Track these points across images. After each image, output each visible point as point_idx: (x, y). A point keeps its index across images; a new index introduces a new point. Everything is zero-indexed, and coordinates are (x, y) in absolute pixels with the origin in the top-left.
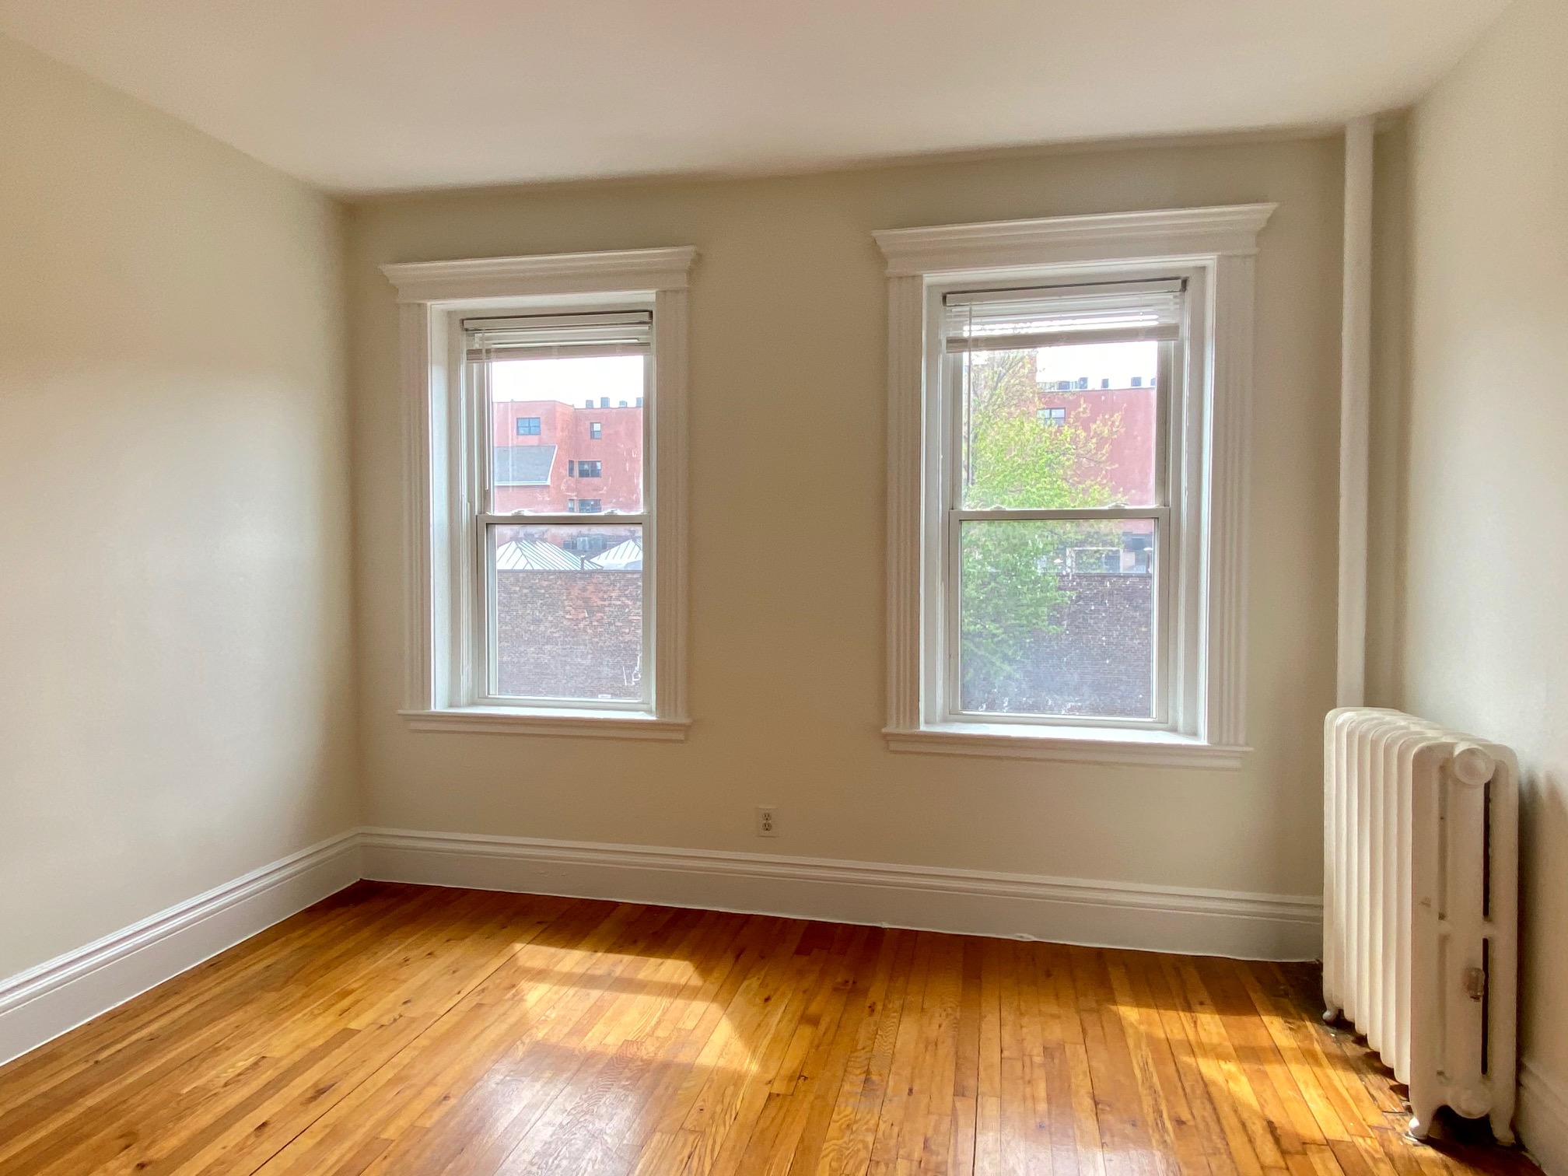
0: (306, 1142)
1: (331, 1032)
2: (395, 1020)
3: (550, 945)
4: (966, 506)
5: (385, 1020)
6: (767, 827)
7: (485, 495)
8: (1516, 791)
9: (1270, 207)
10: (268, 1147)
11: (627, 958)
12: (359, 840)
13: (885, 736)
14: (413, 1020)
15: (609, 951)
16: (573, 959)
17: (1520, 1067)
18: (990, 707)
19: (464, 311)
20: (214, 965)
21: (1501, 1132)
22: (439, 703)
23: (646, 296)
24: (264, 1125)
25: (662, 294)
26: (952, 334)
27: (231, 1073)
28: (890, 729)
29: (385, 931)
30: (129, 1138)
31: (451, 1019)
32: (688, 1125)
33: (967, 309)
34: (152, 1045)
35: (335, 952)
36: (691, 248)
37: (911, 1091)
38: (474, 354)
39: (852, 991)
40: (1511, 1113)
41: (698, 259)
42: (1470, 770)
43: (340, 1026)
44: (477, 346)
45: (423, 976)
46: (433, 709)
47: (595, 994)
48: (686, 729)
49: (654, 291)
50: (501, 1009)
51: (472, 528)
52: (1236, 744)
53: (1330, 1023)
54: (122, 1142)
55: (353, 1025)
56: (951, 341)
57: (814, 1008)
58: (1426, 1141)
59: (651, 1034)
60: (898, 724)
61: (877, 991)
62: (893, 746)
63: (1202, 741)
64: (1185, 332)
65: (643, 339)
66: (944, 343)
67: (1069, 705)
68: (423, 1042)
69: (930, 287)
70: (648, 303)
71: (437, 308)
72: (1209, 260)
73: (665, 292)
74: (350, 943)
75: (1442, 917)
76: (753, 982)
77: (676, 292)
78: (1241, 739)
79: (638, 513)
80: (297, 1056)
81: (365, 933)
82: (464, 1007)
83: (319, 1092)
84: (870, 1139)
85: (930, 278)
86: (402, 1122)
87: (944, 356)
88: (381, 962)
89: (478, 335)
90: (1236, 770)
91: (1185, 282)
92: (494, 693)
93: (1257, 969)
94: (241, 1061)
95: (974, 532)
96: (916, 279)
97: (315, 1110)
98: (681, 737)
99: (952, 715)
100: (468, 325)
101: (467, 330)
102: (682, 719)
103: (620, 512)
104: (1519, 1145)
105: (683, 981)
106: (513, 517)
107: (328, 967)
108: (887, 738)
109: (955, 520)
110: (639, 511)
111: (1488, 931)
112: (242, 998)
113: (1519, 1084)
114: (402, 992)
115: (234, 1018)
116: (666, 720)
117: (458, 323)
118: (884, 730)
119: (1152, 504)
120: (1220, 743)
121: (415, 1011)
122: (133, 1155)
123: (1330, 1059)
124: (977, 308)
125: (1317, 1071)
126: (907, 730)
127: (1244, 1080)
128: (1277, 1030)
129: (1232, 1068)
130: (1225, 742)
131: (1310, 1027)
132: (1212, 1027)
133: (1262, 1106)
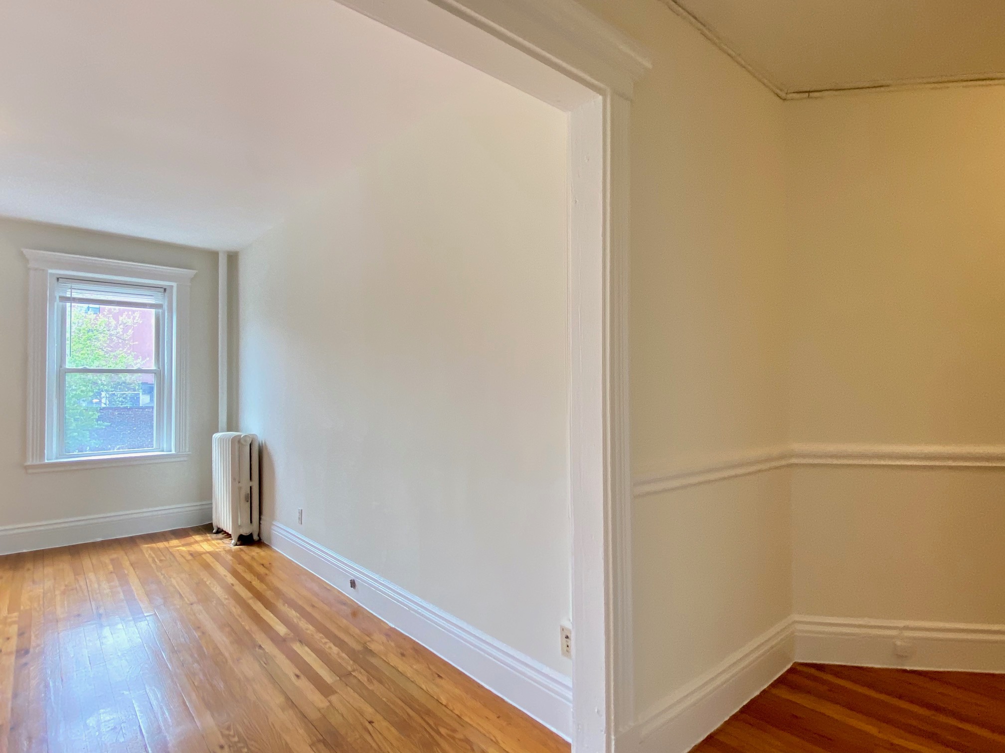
4: (68, 366)
8: (258, 445)
17: (260, 519)
18: (80, 451)
21: (256, 537)
26: (61, 295)
28: (29, 463)
33: (70, 285)
37: (55, 580)
39: (16, 568)
40: (258, 530)
42: (245, 441)
52: (185, 452)
53: (215, 533)
56: (60, 297)
58: (236, 545)
60: (34, 460)
61: (28, 566)
62: (30, 471)
63: (173, 452)
64: (165, 307)
66: (58, 298)
67: (118, 447)
69: (50, 274)
72: (174, 284)
75: (239, 482)
78: (187, 450)
85: (50, 271)
87: (57, 304)
90: (185, 461)
91: (165, 290)
93: (192, 528)
95: (69, 378)
96: (43, 270)
99: (60, 455)
104: (260, 539)
108: (26, 468)
109: (62, 373)
111: (251, 484)
113: (260, 523)
118: (25, 464)
119: (152, 367)
120: (179, 452)
123: (213, 539)
124: (74, 286)
125: (209, 542)
126: (38, 463)
127: (184, 549)
128: (198, 538)
129: (181, 548)
130: (181, 451)
131: (208, 535)
132: (175, 542)
133: (189, 551)
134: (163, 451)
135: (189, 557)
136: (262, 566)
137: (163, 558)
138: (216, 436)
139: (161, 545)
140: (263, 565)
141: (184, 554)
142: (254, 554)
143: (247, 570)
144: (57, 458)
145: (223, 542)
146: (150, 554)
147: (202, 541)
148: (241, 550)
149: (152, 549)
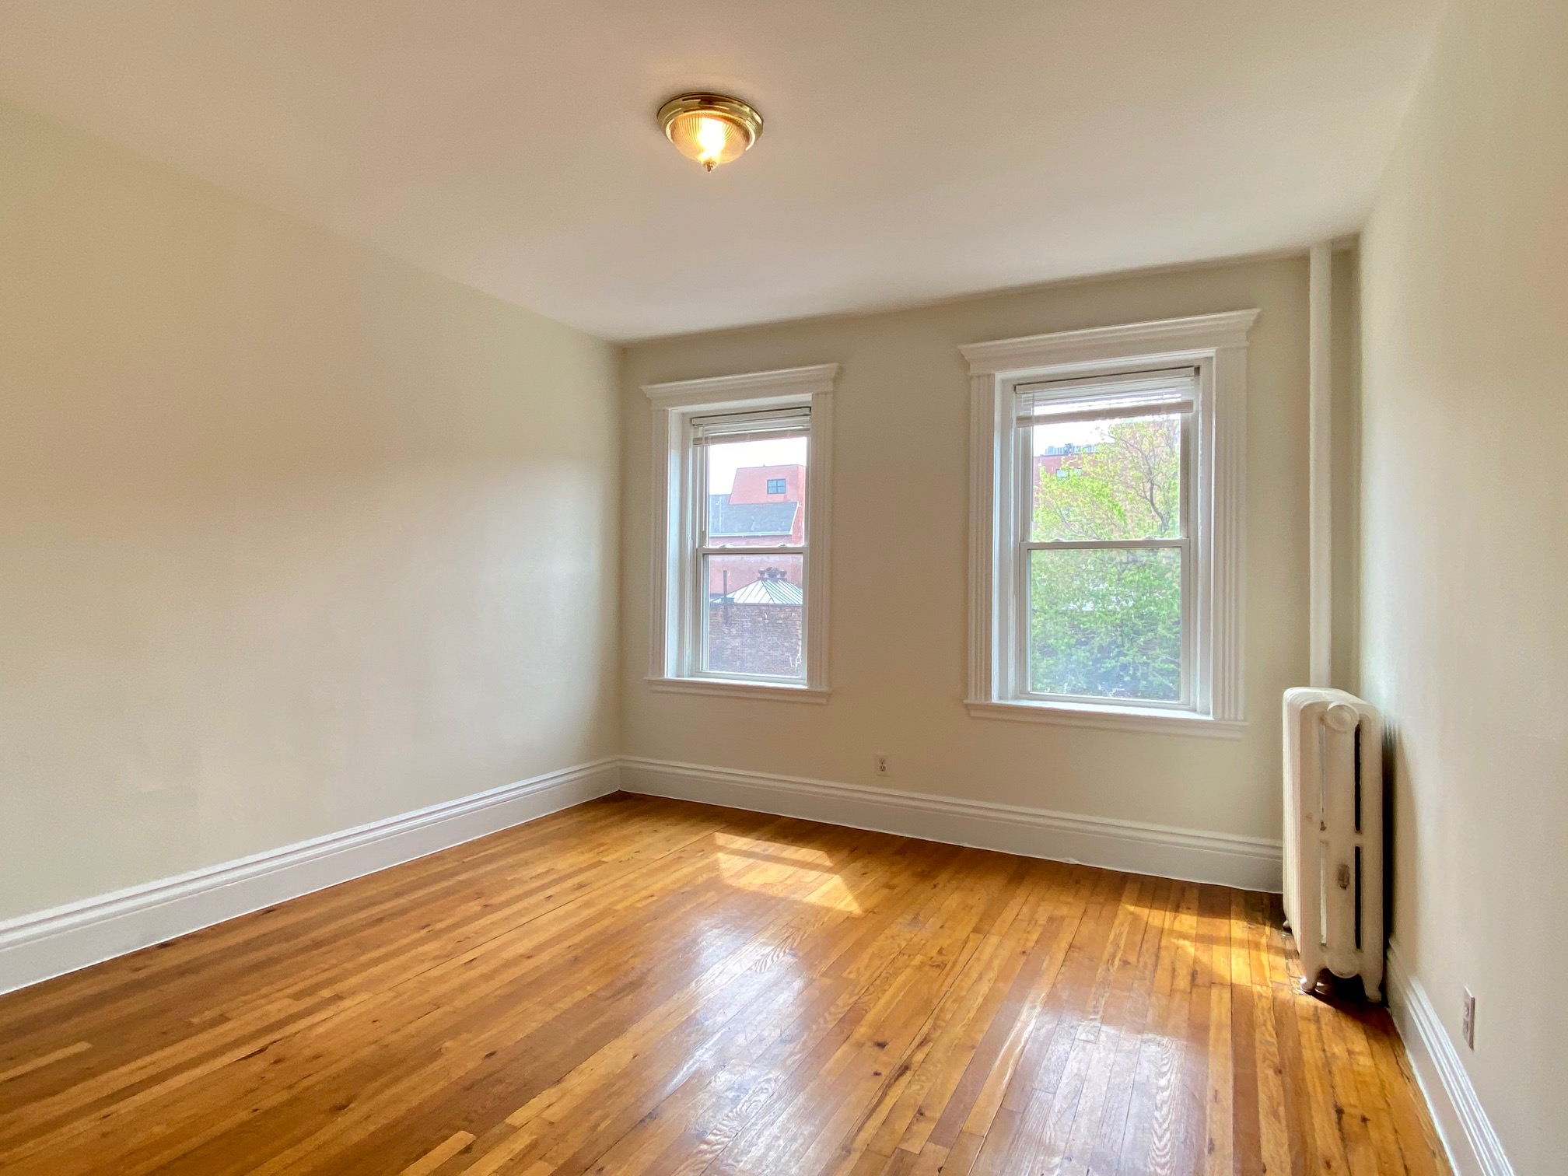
0: (571, 907)
1: (592, 861)
2: (629, 859)
3: (730, 834)
4: (1036, 536)
5: (623, 859)
6: (883, 769)
7: (703, 535)
9: (1256, 311)
10: (551, 906)
11: (777, 845)
12: (619, 764)
13: (967, 705)
14: (640, 860)
15: (768, 840)
16: (742, 842)
18: (1052, 690)
19: (692, 413)
20: (529, 825)
21: (1371, 991)
22: (670, 674)
23: (806, 397)
24: (550, 896)
25: (816, 395)
26: (1021, 414)
27: (534, 874)
28: (971, 700)
29: (630, 817)
30: (479, 895)
31: (660, 862)
32: (792, 924)
33: (1031, 395)
34: (492, 859)
35: (599, 824)
36: (835, 365)
37: (942, 927)
38: (697, 441)
39: (926, 876)
40: (1379, 976)
41: (841, 371)
42: (1340, 721)
43: (597, 859)
44: (700, 435)
45: (650, 840)
46: (666, 677)
47: (751, 861)
48: (828, 696)
49: (811, 394)
50: (693, 860)
51: (694, 559)
52: (1236, 720)
53: (1284, 930)
54: (476, 896)
55: (604, 859)
56: (1020, 419)
57: (896, 881)
58: (1312, 992)
59: (782, 882)
60: (976, 699)
61: (942, 878)
62: (973, 713)
63: (1210, 718)
64: (1197, 406)
65: (806, 426)
66: (1015, 420)
67: (1115, 690)
68: (644, 870)
69: (1004, 381)
70: (809, 402)
71: (675, 412)
72: (1210, 352)
73: (817, 394)
74: (608, 821)
75: (1323, 828)
76: (858, 865)
77: (826, 394)
78: (1241, 716)
79: (801, 546)
80: (572, 870)
81: (617, 818)
82: (671, 857)
83: (581, 886)
84: (904, 944)
85: (999, 376)
86: (626, 903)
87: (1015, 429)
88: (625, 832)
89: (701, 428)
91: (1197, 369)
92: (706, 668)
93: (1248, 895)
94: (541, 869)
95: (1037, 556)
96: (990, 377)
97: (578, 893)
98: (824, 701)
99: (1022, 693)
100: (694, 421)
101: (694, 425)
102: (824, 689)
103: (789, 545)
104: (1385, 1002)
105: (810, 860)
106: (720, 549)
107: (593, 832)
108: (970, 707)
109: (1025, 550)
110: (802, 544)
111: (1357, 840)
112: (543, 841)
113: (1385, 958)
114: (636, 847)
115: (538, 850)
116: (814, 689)
117: (689, 419)
118: (965, 701)
119: (1177, 535)
120: (1223, 718)
121: (639, 857)
122: (482, 901)
123: (1270, 948)
124: (1038, 394)
125: (1254, 953)
126: (983, 702)
127: (1190, 948)
128: (1238, 928)
129: (1186, 943)
130: (1226, 716)
131: (1268, 929)
132: (1188, 921)
133: (1196, 961)
134: (1194, 710)
135: (1183, 983)
136: (1334, 1115)
137: (1133, 959)
138: (1290, 694)
139: (1157, 917)
140: (1340, 1112)
141: (1178, 964)
142: (1338, 1049)
143: (1282, 1110)
144: (1016, 698)
145: (1288, 968)
146: (1121, 934)
147: (1242, 944)
148: (1316, 1018)
149: (1136, 918)
